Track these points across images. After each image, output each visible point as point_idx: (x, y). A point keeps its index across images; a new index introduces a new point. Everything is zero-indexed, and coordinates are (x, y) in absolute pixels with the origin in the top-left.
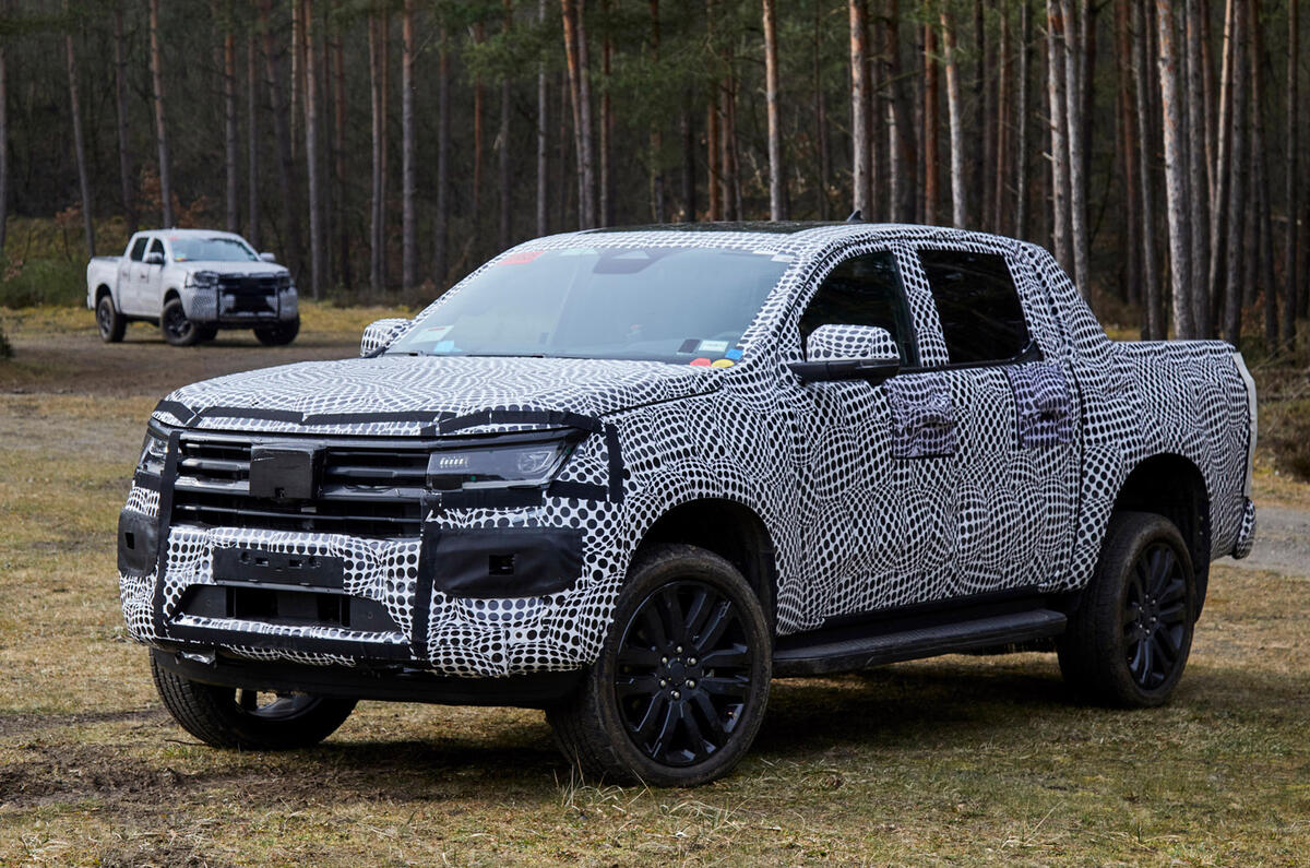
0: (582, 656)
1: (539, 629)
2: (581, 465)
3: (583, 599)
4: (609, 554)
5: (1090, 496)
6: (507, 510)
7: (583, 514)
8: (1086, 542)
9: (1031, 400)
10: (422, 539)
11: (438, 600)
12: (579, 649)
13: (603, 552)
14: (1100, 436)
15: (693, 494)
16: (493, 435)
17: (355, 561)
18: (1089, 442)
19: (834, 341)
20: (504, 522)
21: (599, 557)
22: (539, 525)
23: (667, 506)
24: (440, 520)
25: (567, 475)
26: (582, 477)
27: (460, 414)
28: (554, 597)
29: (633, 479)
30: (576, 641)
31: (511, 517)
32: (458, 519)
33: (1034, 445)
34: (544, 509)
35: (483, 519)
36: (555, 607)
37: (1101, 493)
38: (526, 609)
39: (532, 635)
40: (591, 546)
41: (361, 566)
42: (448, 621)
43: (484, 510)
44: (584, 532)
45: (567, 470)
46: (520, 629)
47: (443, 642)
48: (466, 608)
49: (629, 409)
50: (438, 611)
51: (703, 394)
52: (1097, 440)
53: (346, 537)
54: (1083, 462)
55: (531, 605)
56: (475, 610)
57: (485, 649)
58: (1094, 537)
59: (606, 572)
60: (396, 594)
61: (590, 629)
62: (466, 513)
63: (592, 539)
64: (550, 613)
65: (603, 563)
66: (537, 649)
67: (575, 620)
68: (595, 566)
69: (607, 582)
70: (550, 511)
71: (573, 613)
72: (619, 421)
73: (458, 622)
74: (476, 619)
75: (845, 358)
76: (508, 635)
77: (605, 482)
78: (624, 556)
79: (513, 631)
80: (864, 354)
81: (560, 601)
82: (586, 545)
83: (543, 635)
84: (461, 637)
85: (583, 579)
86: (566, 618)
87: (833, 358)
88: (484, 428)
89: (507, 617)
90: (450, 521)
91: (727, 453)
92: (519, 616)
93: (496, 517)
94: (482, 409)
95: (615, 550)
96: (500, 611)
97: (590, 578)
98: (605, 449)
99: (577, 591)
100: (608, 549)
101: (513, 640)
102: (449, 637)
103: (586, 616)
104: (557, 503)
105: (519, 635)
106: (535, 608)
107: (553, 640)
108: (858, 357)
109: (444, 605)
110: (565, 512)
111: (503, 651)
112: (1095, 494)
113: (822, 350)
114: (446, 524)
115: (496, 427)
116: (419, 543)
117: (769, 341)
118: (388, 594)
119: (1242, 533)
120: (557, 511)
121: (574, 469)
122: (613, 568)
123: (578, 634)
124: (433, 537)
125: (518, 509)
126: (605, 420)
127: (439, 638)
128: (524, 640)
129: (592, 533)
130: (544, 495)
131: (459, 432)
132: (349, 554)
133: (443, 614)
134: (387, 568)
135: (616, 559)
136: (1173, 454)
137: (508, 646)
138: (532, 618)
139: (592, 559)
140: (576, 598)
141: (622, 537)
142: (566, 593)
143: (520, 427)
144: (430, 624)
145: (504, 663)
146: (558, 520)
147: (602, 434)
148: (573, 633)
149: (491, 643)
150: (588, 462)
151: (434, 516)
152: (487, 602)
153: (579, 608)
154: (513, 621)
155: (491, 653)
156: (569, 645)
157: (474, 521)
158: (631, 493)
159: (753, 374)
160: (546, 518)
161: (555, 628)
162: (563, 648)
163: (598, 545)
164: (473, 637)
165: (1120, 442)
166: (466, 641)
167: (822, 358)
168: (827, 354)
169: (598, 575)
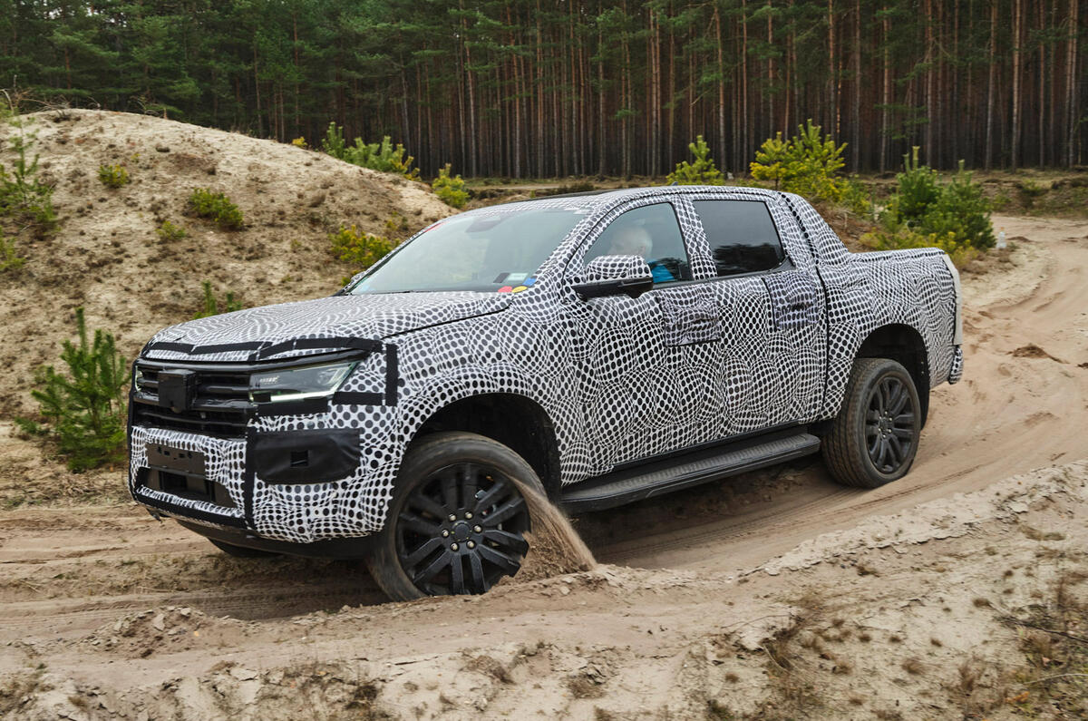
0: (367, 527)
1: (331, 507)
2: (362, 378)
3: (362, 483)
4: (384, 447)
5: (835, 357)
6: (303, 416)
7: (362, 417)
8: (834, 388)
9: (783, 297)
10: (247, 440)
11: (260, 486)
12: (363, 521)
13: (379, 446)
14: (840, 316)
15: (468, 392)
16: (295, 358)
17: (211, 455)
18: (833, 321)
19: (602, 267)
20: (301, 425)
21: (374, 450)
22: (326, 427)
23: (441, 404)
24: (257, 425)
25: (349, 387)
26: (362, 387)
27: (275, 343)
28: (339, 482)
29: (407, 386)
30: (359, 516)
31: (306, 421)
32: (269, 424)
33: (787, 327)
34: (330, 415)
35: (287, 424)
36: (340, 491)
37: (843, 354)
38: (321, 492)
39: (326, 512)
40: (368, 441)
41: (214, 459)
42: (267, 502)
43: (287, 417)
44: (362, 431)
45: (350, 383)
46: (317, 508)
47: (264, 518)
48: (278, 492)
49: (412, 331)
50: (260, 494)
51: (489, 314)
52: (839, 320)
53: (206, 438)
54: (829, 335)
55: (325, 488)
56: (285, 493)
57: (292, 523)
58: (839, 384)
59: (381, 461)
60: (233, 481)
61: (370, 506)
62: (274, 419)
63: (368, 436)
64: (338, 495)
65: (379, 455)
66: (331, 522)
67: (358, 500)
68: (372, 457)
69: (383, 469)
70: (334, 416)
71: (355, 495)
72: (400, 341)
73: (274, 503)
74: (285, 500)
75: (610, 279)
76: (308, 513)
77: (382, 390)
78: (399, 447)
79: (312, 509)
80: (624, 276)
81: (344, 486)
82: (363, 441)
83: (334, 511)
84: (275, 515)
85: (362, 467)
86: (350, 499)
87: (602, 280)
88: (288, 354)
89: (307, 499)
90: (264, 426)
91: (504, 357)
92: (316, 497)
93: (295, 422)
94: (290, 339)
95: (389, 443)
96: (303, 494)
97: (368, 467)
98: (384, 364)
99: (357, 477)
100: (382, 443)
101: (313, 516)
102: (267, 514)
103: (366, 496)
104: (340, 410)
105: (317, 512)
106: (327, 491)
107: (342, 516)
108: (619, 278)
109: (264, 490)
110: (347, 416)
111: (305, 525)
112: (839, 356)
113: (594, 274)
114: (261, 428)
115: (296, 352)
116: (245, 443)
117: (557, 271)
118: (229, 480)
119: (954, 368)
120: (340, 416)
121: (355, 382)
122: (388, 458)
123: (361, 510)
124: (254, 438)
125: (311, 416)
126: (388, 341)
127: (261, 515)
128: (321, 516)
129: (369, 431)
130: (330, 403)
131: (271, 358)
132: (207, 450)
133: (263, 497)
134: (228, 461)
135: (391, 450)
136: (898, 324)
137: (309, 521)
138: (325, 499)
139: (369, 451)
140: (357, 483)
141: (396, 433)
142: (349, 480)
143: (314, 351)
144: (255, 504)
145: (307, 534)
146: (340, 422)
147: (382, 352)
148: (356, 510)
149: (295, 519)
150: (368, 375)
151: (253, 423)
152: (293, 487)
153: (360, 491)
154: (311, 502)
155: (296, 526)
156: (355, 519)
157: (280, 426)
158: (405, 397)
159: (540, 296)
160: (331, 421)
161: (343, 507)
162: (350, 522)
163: (374, 440)
164: (282, 515)
165: (856, 320)
166: (279, 518)
167: (595, 281)
168: (598, 278)
169: (374, 464)
